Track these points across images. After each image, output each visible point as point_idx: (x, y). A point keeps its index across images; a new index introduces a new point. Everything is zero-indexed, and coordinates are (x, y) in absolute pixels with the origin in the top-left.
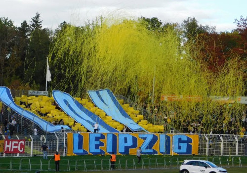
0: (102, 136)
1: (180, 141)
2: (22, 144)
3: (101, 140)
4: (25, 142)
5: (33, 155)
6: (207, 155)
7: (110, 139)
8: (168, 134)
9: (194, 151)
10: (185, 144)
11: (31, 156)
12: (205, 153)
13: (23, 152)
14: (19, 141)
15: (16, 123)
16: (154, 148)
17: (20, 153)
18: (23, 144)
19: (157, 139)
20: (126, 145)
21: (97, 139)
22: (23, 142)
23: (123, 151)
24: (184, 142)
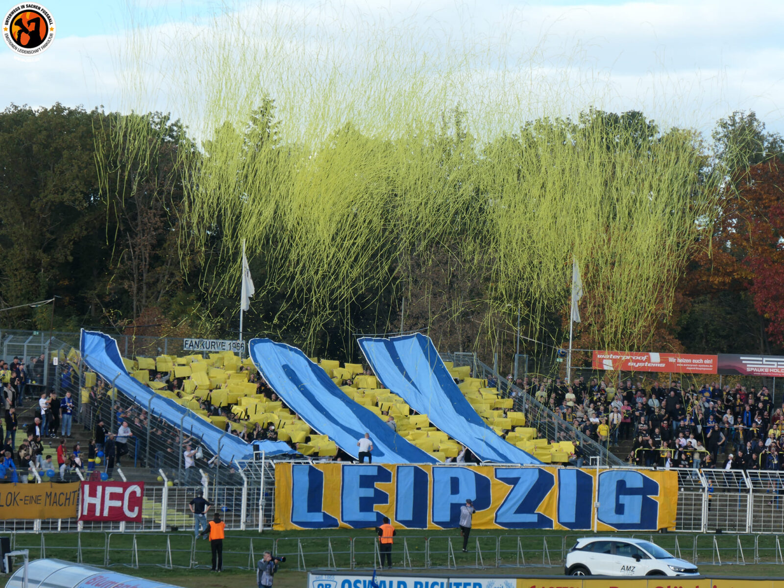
0: (383, 474)
1: (622, 488)
2: (133, 493)
3: (378, 485)
4: (142, 489)
5: (168, 526)
6: (703, 530)
7: (408, 481)
8: (583, 469)
9: (665, 518)
10: (638, 499)
11: (163, 529)
12: (698, 526)
13: (138, 519)
14: (125, 486)
15: (130, 434)
16: (540, 509)
17: (129, 521)
18: (139, 494)
19: (552, 484)
20: (456, 499)
21: (366, 481)
22: (137, 489)
23: (447, 518)
24: (633, 491)
